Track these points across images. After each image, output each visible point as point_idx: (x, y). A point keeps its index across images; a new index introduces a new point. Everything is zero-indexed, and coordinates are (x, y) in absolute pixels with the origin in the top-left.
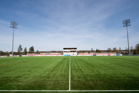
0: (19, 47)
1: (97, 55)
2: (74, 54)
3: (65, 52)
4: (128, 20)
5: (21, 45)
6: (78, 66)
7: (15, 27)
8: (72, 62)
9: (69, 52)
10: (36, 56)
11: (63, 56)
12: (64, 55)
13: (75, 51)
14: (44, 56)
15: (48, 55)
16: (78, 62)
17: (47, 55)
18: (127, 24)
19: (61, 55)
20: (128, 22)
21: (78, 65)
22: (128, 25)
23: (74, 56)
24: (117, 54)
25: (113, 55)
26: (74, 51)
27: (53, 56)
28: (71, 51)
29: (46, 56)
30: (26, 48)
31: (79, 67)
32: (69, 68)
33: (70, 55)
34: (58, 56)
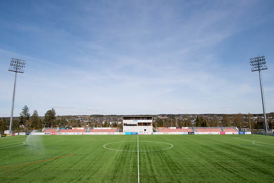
0: (23, 112)
1: (195, 133)
2: (145, 130)
3: (127, 125)
4: (261, 58)
5: (28, 107)
6: (151, 168)
7: (18, 71)
8: (142, 158)
9: (136, 125)
10: (63, 134)
11: (121, 133)
12: (123, 133)
13: (149, 124)
14: (81, 133)
15: (89, 132)
16: (152, 158)
17: (87, 131)
18: (259, 66)
19: (118, 133)
20: (262, 62)
21: (153, 165)
22: (261, 68)
23: (146, 134)
24: (240, 130)
25: (231, 133)
26: (145, 124)
27: (100, 133)
28: (140, 124)
29: (85, 133)
30: (35, 111)
31: (152, 171)
32: (137, 173)
33: (137, 133)
34: (112, 133)
